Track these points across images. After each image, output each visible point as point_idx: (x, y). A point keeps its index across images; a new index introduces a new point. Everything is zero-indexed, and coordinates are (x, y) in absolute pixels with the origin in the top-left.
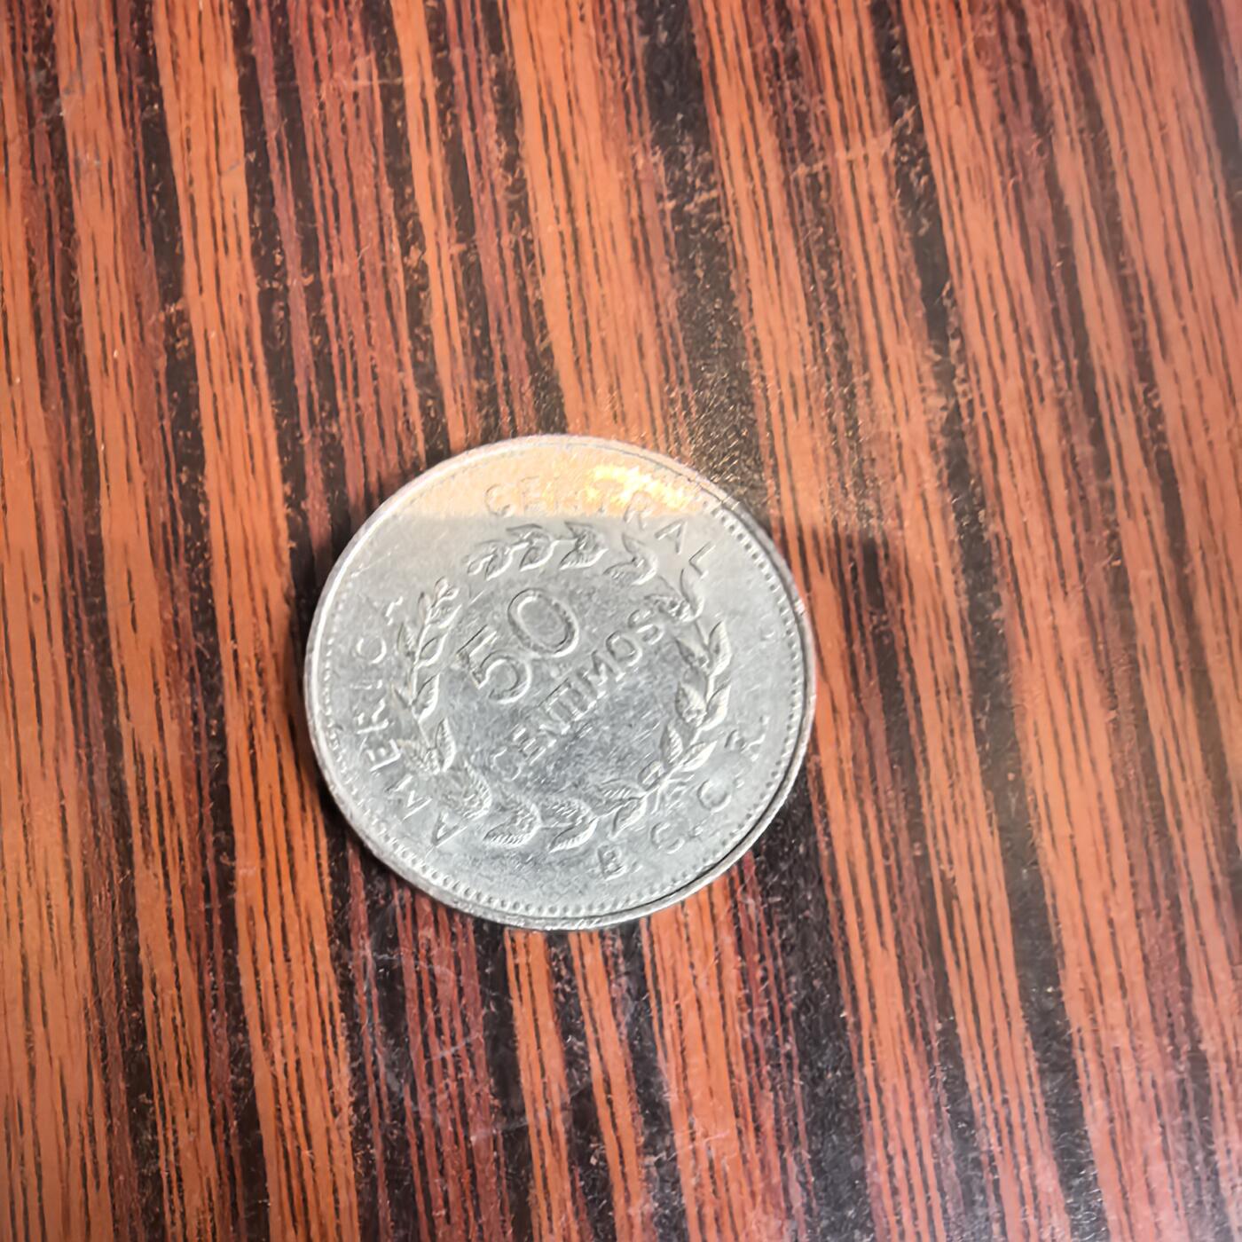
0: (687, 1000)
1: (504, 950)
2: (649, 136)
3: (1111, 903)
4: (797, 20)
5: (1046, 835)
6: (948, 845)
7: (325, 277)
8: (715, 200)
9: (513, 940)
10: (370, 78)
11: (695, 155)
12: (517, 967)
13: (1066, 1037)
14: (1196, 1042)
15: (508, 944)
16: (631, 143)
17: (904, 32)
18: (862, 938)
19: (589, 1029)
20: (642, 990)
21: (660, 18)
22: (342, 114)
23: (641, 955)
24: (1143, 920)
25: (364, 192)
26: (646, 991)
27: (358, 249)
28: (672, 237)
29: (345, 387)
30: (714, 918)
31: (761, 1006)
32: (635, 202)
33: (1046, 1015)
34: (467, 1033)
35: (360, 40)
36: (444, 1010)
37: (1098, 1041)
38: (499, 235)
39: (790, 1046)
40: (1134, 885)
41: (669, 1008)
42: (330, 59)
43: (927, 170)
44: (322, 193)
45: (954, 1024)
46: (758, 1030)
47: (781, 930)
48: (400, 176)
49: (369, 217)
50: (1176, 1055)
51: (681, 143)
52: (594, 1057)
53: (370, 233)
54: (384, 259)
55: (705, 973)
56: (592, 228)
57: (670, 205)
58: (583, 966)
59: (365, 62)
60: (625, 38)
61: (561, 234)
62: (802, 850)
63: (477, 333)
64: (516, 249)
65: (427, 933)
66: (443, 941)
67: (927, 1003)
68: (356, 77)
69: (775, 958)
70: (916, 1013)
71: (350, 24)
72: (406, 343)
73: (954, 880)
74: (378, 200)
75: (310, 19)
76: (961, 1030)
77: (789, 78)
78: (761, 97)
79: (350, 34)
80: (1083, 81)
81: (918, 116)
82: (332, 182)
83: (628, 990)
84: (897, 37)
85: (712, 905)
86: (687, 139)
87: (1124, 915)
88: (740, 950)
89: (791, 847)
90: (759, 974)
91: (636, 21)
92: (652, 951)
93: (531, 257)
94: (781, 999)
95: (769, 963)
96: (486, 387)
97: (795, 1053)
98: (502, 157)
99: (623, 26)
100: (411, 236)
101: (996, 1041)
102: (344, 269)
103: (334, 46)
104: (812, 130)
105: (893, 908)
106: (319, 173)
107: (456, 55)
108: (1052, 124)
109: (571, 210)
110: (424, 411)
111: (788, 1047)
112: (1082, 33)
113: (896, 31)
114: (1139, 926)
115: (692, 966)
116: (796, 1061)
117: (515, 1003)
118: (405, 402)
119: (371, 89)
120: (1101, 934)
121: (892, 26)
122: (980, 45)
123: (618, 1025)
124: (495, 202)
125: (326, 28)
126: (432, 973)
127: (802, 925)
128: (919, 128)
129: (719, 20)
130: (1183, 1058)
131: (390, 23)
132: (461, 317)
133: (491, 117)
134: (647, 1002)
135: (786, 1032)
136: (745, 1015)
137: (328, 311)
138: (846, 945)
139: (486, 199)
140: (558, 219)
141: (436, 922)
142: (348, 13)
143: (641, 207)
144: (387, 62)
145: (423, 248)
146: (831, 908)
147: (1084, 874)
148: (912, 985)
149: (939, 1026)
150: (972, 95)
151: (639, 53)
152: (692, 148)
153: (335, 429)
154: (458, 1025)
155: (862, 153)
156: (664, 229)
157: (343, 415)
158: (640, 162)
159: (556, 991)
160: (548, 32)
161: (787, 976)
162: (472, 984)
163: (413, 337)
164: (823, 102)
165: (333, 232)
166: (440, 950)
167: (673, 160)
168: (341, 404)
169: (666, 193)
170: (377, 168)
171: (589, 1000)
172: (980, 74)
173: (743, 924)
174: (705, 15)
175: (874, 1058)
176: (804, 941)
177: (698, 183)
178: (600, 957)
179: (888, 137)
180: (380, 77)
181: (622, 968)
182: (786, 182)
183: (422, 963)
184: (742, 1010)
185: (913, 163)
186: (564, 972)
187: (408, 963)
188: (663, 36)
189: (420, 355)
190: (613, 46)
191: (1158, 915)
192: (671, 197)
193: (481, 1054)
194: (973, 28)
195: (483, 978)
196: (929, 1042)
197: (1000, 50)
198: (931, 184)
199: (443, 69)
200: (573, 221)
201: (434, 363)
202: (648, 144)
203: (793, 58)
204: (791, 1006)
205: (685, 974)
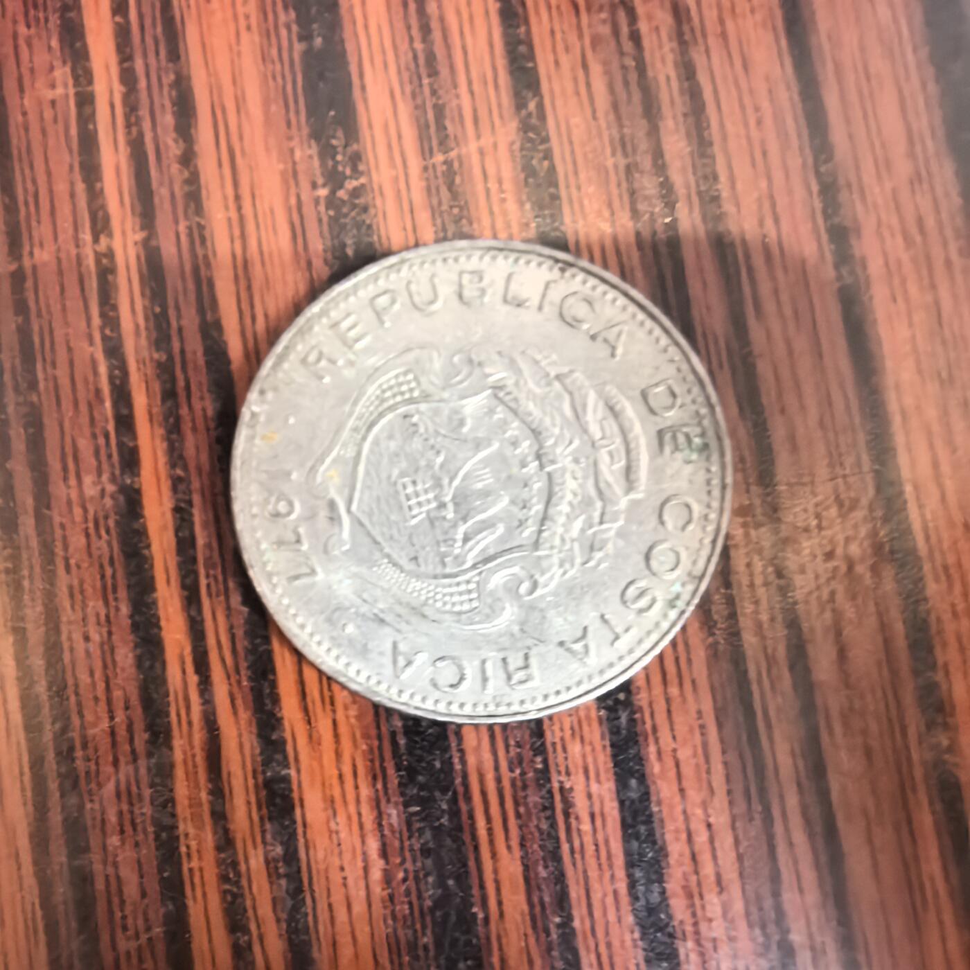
0: (338, 898)
1: (180, 854)
2: (306, 131)
3: (710, 811)
4: (435, 25)
5: (652, 749)
6: (566, 758)
7: (27, 263)
8: (363, 185)
9: (188, 847)
10: (66, 85)
11: (346, 146)
12: (191, 870)
13: (670, 929)
14: (785, 932)
15: (183, 849)
16: (290, 138)
17: (528, 32)
18: (491, 842)
19: (253, 927)
20: (299, 890)
21: (315, 26)
22: (42, 119)
23: (298, 860)
24: (738, 824)
25: (61, 187)
26: (302, 891)
27: (56, 239)
28: (325, 219)
29: (44, 360)
30: (361, 826)
31: (403, 903)
32: (293, 190)
33: (651, 910)
34: (148, 929)
35: (58, 53)
36: (128, 909)
37: (697, 933)
38: (176, 222)
39: (427, 939)
40: (729, 792)
41: (322, 906)
42: (32, 70)
43: (548, 155)
44: (25, 190)
45: (570, 918)
46: (400, 925)
47: (420, 836)
48: (91, 172)
49: (64, 210)
50: (767, 947)
51: (334, 137)
52: (257, 949)
53: (65, 224)
54: (77, 246)
55: (354, 874)
56: (256, 216)
57: (323, 192)
58: (248, 869)
59: (62, 73)
60: (285, 43)
61: (229, 219)
62: (438, 765)
63: (158, 310)
64: (190, 235)
65: (114, 840)
66: (127, 847)
67: (547, 899)
68: (53, 86)
69: (414, 861)
70: (538, 909)
71: (49, 38)
72: (96, 321)
73: (571, 789)
74: (72, 195)
75: (15, 36)
76: (576, 924)
77: (429, 76)
78: (403, 93)
79: (50, 48)
80: (688, 72)
81: (540, 106)
82: (34, 181)
83: (287, 892)
84: (522, 36)
85: (359, 814)
86: (340, 134)
87: (720, 819)
88: (384, 854)
89: (428, 763)
90: (401, 875)
91: (295, 28)
92: (307, 854)
93: (203, 240)
94: (420, 897)
95: (409, 865)
96: (164, 358)
97: (431, 947)
98: (178, 152)
99: (284, 32)
100: (100, 225)
101: (607, 934)
102: (43, 256)
103: (36, 59)
104: (448, 123)
105: (518, 815)
106: (22, 170)
107: (139, 64)
108: (659, 109)
109: (238, 198)
110: (111, 378)
111: (425, 940)
112: (686, 28)
113: (523, 29)
114: (733, 828)
115: (342, 869)
116: (432, 953)
117: (190, 903)
118: (96, 373)
119: (67, 96)
120: (702, 838)
121: (518, 27)
122: (596, 41)
123: (278, 921)
124: (173, 195)
125: (29, 45)
126: (118, 878)
127: (438, 831)
128: (542, 116)
129: (366, 27)
130: (774, 947)
131: (82, 36)
132: (143, 295)
133: (168, 119)
134: (304, 900)
135: (424, 927)
136: (388, 912)
137: (30, 296)
138: (476, 848)
139: (164, 192)
140: (227, 208)
141: (122, 832)
142: (48, 30)
143: (298, 196)
144: (80, 72)
145: (110, 235)
146: (464, 817)
147: (685, 784)
148: (533, 883)
149: (558, 920)
150: (588, 85)
151: (297, 57)
152: (343, 142)
153: (35, 398)
154: (140, 922)
155: (491, 140)
156: (319, 213)
157: (42, 385)
158: (298, 154)
159: (225, 892)
160: (219, 41)
161: (426, 875)
162: (153, 887)
163: (103, 315)
164: (458, 96)
165: (34, 224)
166: (126, 856)
167: (327, 152)
168: (40, 375)
169: (320, 181)
170: (71, 167)
171: (254, 899)
172: (596, 69)
173: (386, 832)
174: (354, 23)
175: (501, 949)
176: (440, 846)
177: (348, 172)
178: (261, 859)
179: (514, 125)
180: (75, 86)
181: (281, 871)
182: (426, 169)
183: (110, 870)
184: (385, 907)
185: (534, 149)
186: (231, 875)
187: (98, 867)
188: (318, 41)
189: (108, 332)
190: (274, 52)
191: (751, 819)
192: (324, 185)
193: (160, 948)
194: (590, 26)
195: (162, 880)
196: (548, 934)
197: (613, 44)
198: (552, 169)
199: (128, 77)
200: (239, 208)
201: (120, 337)
202: (305, 138)
203: (431, 58)
204: (428, 903)
205: (336, 877)
